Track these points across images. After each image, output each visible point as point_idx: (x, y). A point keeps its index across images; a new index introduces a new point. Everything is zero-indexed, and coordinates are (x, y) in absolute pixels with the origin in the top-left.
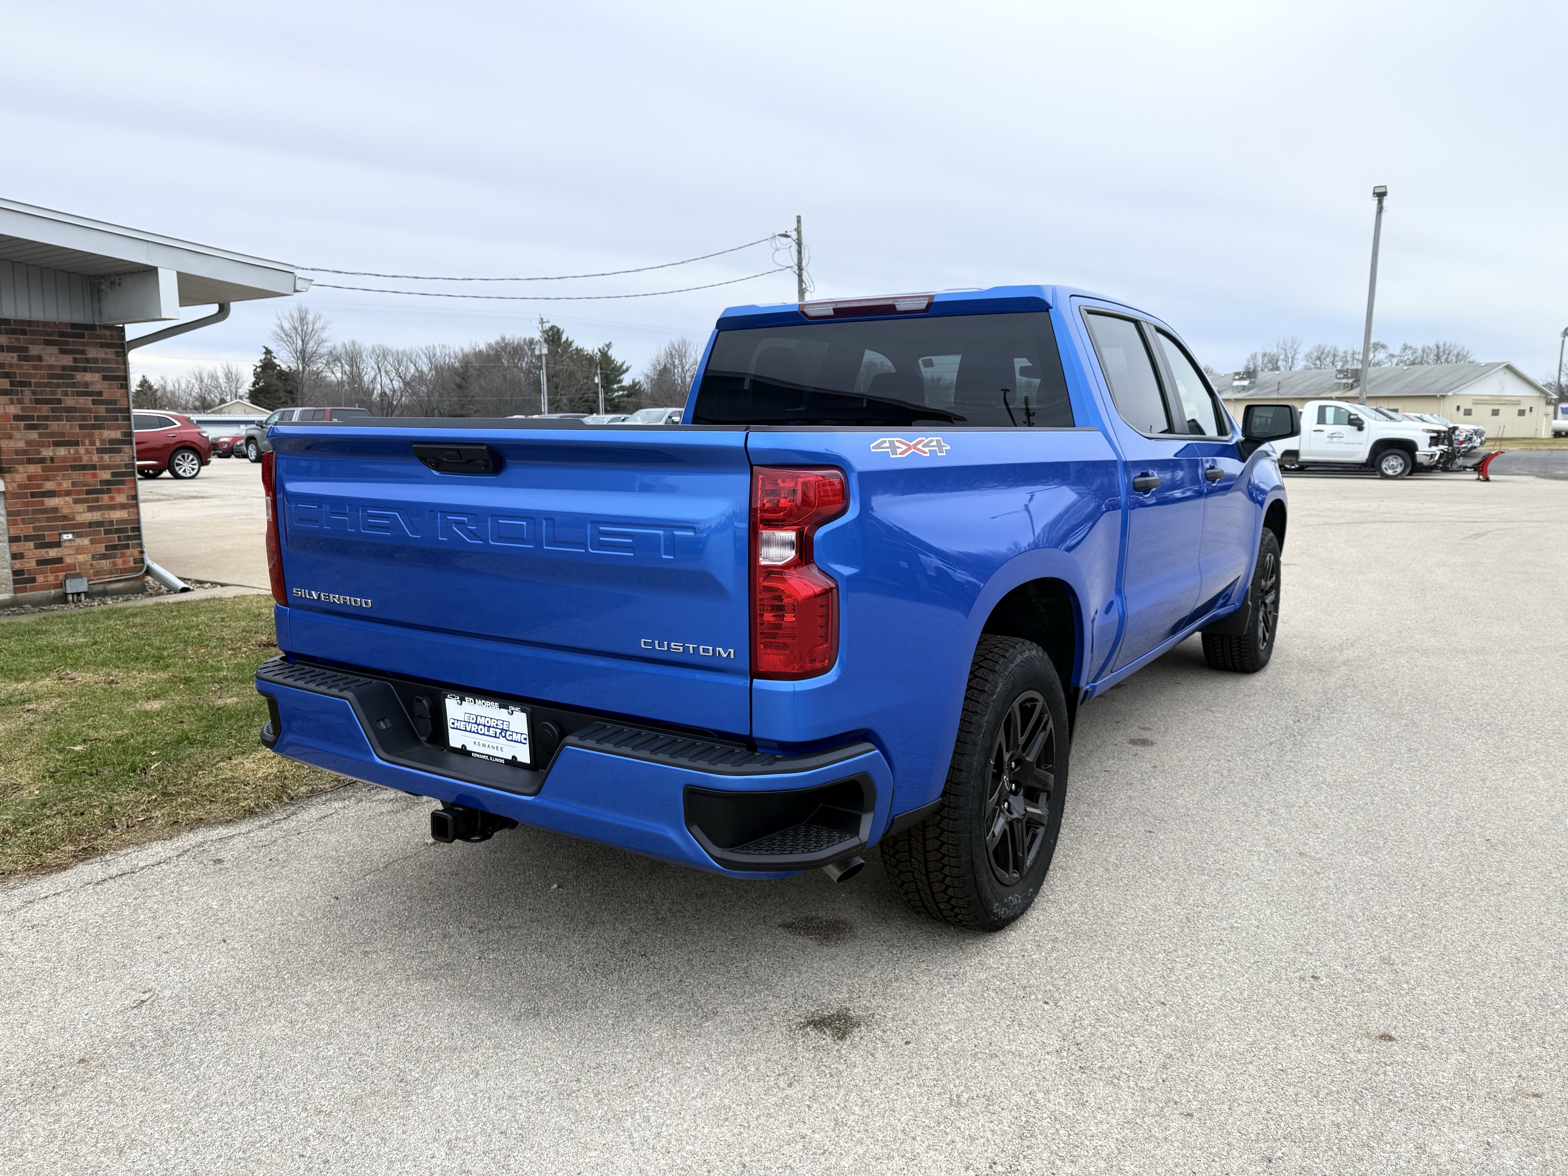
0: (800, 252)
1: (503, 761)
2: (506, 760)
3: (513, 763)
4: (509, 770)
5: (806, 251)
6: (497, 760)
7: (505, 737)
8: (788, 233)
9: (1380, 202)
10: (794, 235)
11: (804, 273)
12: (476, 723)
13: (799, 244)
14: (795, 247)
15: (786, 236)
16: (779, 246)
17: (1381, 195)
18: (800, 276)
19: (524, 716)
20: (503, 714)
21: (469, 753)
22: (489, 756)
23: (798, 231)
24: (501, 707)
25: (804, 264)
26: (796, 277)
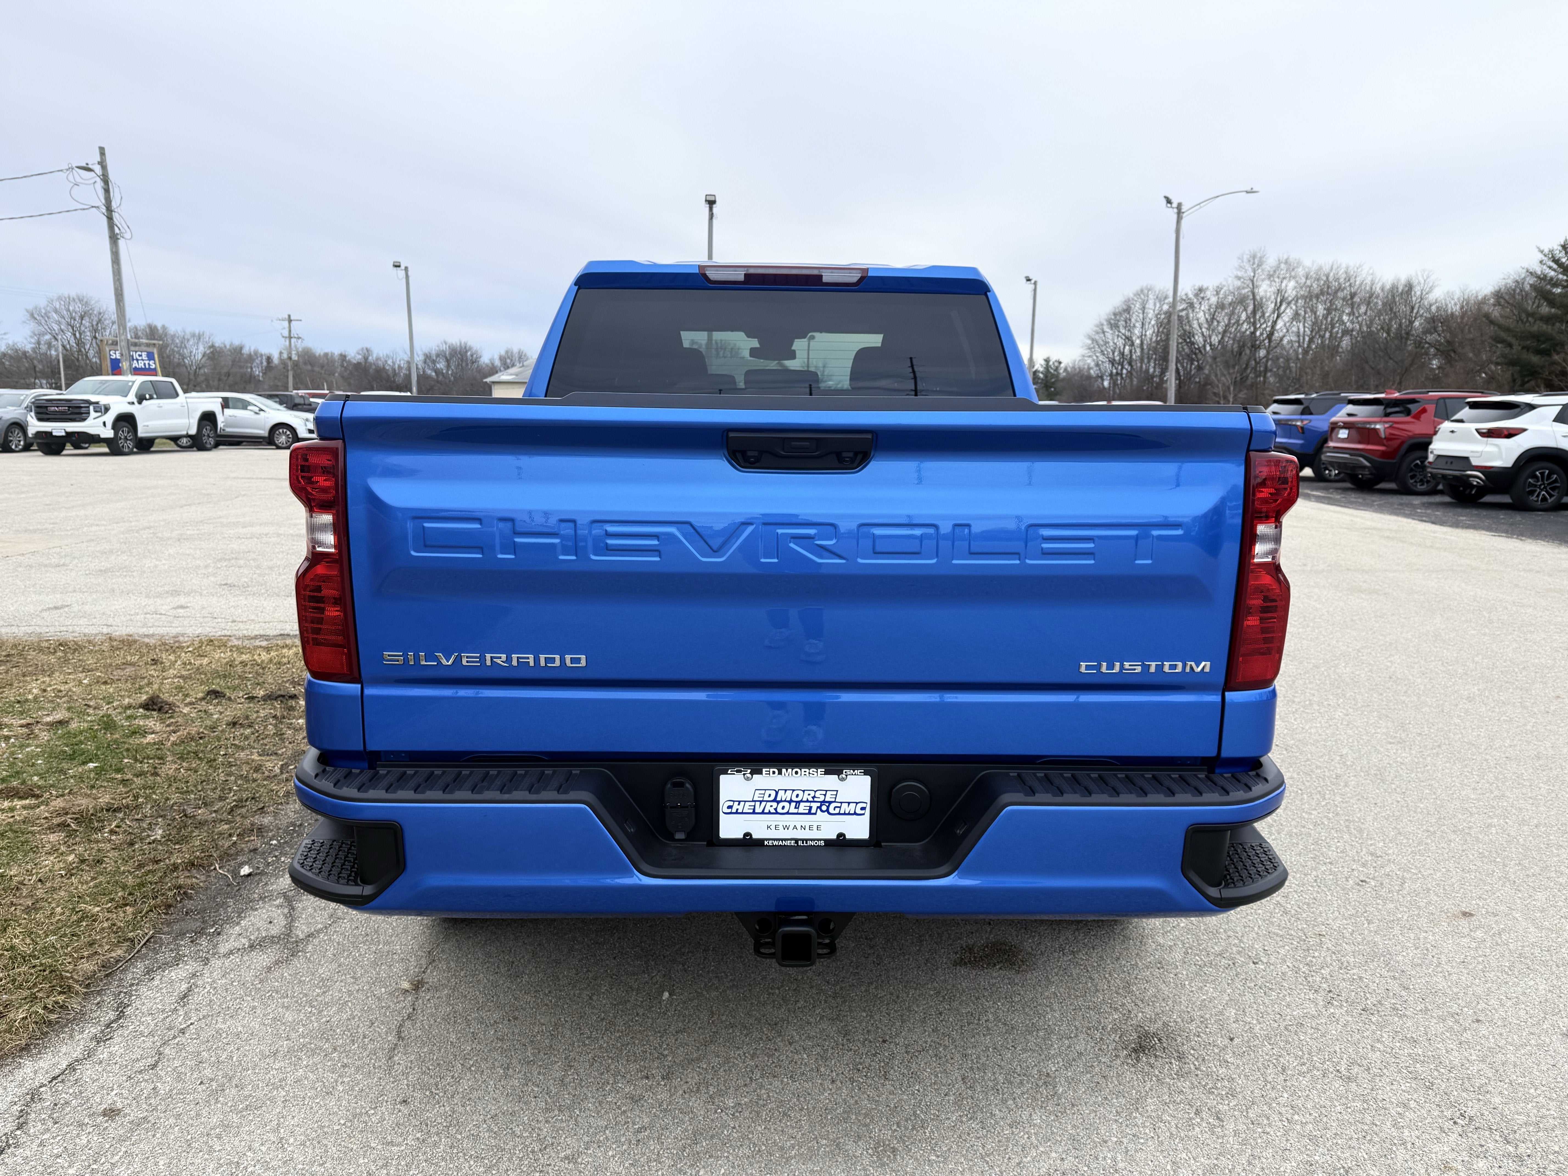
0: (107, 191)
1: (823, 843)
2: (826, 841)
3: (841, 842)
4: (832, 850)
5: (117, 190)
6: (810, 843)
7: (827, 811)
8: (90, 166)
9: (711, 209)
10: (98, 169)
11: (115, 216)
12: (775, 800)
13: (106, 180)
14: (100, 184)
15: (87, 169)
16: (78, 180)
17: (711, 203)
18: (110, 219)
19: (867, 779)
20: (831, 781)
21: (760, 843)
22: (797, 841)
23: (103, 164)
24: (827, 773)
25: (114, 205)
26: (105, 219)
